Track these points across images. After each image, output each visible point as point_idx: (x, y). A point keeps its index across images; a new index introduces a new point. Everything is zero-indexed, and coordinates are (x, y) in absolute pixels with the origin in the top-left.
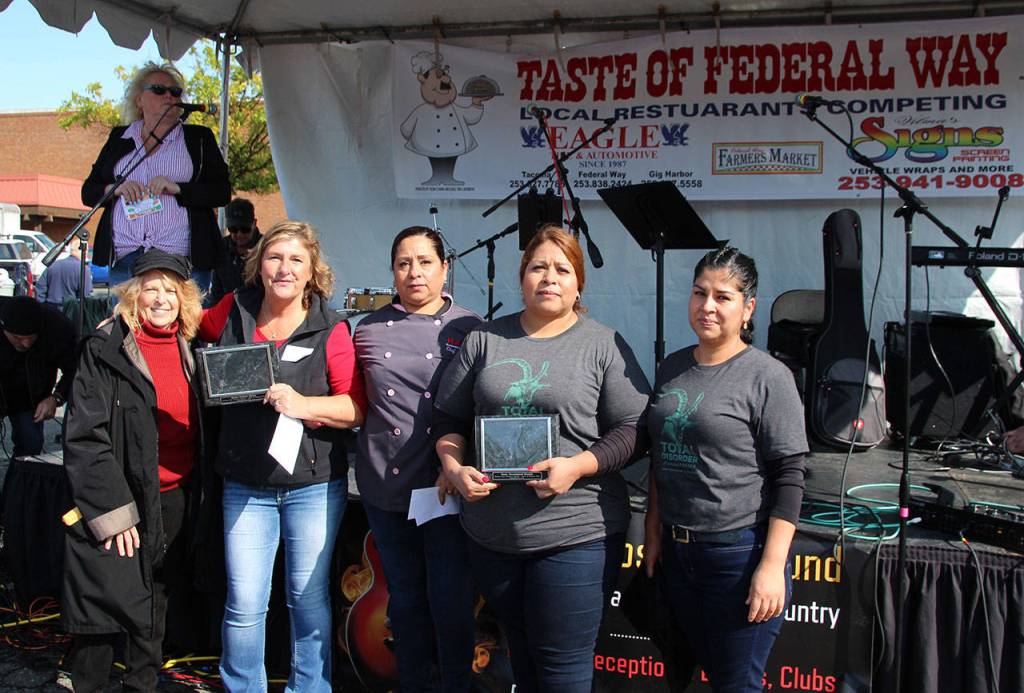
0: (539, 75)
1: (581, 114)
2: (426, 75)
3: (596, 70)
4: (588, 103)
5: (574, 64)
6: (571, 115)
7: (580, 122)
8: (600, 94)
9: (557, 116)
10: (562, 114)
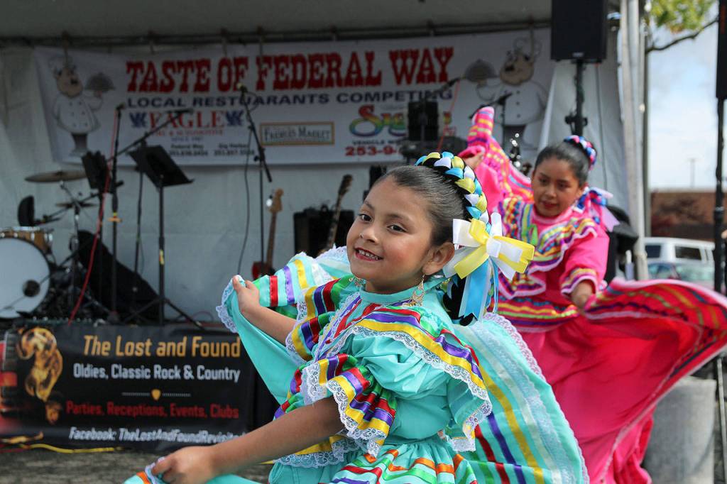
0: (142, 72)
1: (170, 102)
2: (60, 73)
3: (182, 70)
4: (175, 94)
5: (167, 65)
6: (163, 102)
7: (170, 108)
8: (184, 88)
9: (153, 104)
10: (157, 103)
